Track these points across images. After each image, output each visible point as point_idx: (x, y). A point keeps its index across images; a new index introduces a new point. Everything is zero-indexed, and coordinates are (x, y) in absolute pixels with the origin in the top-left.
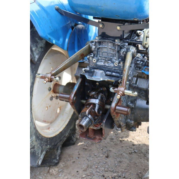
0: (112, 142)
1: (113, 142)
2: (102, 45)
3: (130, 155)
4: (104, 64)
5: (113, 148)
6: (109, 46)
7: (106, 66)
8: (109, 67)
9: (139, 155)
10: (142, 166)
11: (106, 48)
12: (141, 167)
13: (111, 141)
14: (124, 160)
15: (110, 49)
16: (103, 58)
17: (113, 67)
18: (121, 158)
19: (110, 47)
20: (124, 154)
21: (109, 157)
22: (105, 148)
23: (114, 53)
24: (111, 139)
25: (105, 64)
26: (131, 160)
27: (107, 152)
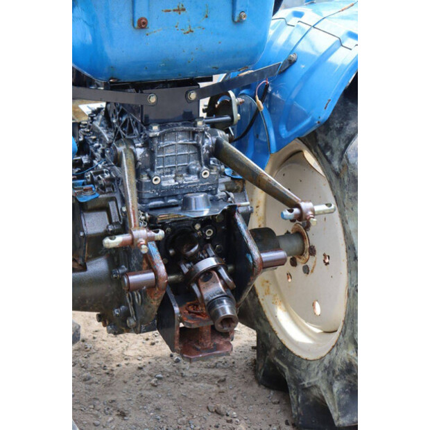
0: (94, 385)
1: (97, 383)
2: (163, 141)
3: (159, 388)
4: (176, 181)
5: (113, 394)
6: (180, 140)
7: (182, 184)
8: (189, 184)
9: (170, 379)
10: (201, 395)
11: (173, 145)
12: (201, 398)
13: (90, 384)
14: (159, 402)
15: (180, 146)
16: (166, 171)
17: (198, 183)
18: (150, 403)
19: (181, 142)
20: (146, 393)
21: (126, 412)
22: (97, 402)
23: (191, 152)
24: (85, 380)
25: (180, 182)
26: (171, 396)
27: (112, 406)
